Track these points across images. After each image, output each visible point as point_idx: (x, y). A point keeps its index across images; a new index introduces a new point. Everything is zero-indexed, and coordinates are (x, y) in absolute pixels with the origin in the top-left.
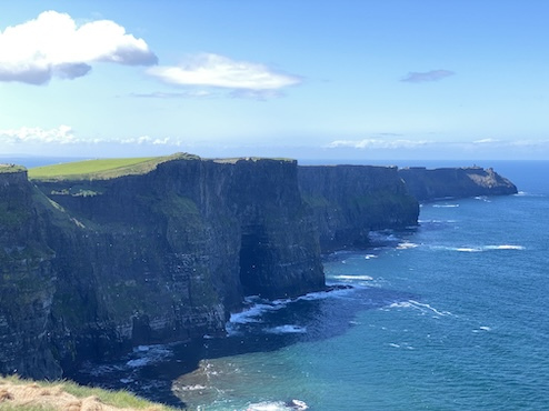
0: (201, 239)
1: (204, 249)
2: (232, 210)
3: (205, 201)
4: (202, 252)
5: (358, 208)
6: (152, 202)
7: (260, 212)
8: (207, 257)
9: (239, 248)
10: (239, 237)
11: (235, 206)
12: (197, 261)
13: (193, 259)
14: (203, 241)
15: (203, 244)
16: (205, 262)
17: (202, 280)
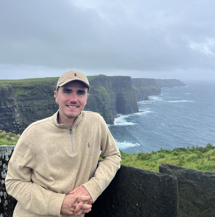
0: (107, 98)
1: (108, 100)
2: (114, 90)
3: (107, 87)
4: (107, 101)
5: (144, 90)
6: (94, 88)
7: (121, 91)
8: (108, 103)
9: (116, 100)
10: (116, 97)
11: (115, 89)
12: (106, 104)
13: (105, 103)
14: (108, 98)
15: (108, 99)
16: (108, 104)
17: (107, 109)
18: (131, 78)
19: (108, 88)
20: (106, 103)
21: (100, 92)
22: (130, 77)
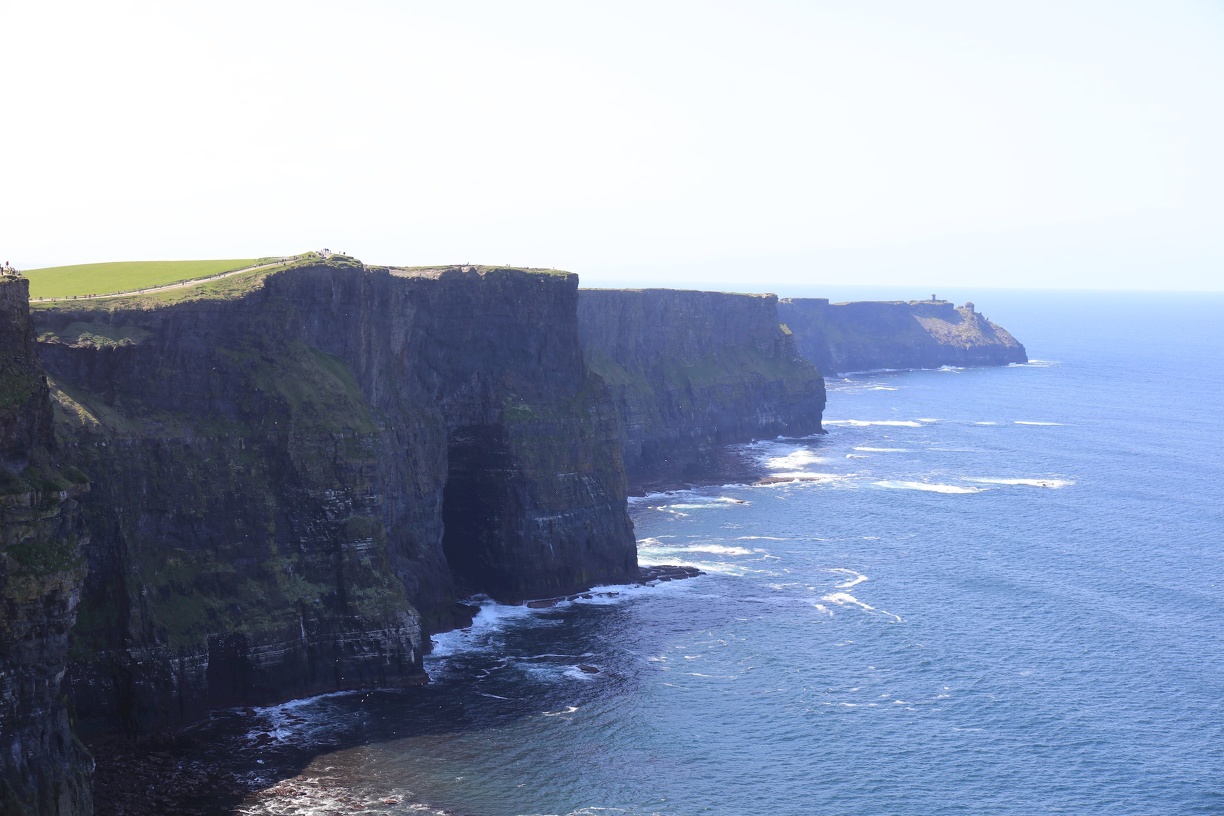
0: (368, 454)
2: (429, 389)
3: (369, 367)
4: (368, 485)
5: (689, 390)
6: (254, 366)
7: (492, 395)
9: (443, 477)
10: (444, 451)
12: (358, 506)
13: (349, 502)
14: (371, 461)
15: (372, 468)
16: (375, 509)
17: (370, 551)
18: (581, 286)
19: (375, 371)
20: (355, 503)
21: (307, 407)
22: (574, 278)
